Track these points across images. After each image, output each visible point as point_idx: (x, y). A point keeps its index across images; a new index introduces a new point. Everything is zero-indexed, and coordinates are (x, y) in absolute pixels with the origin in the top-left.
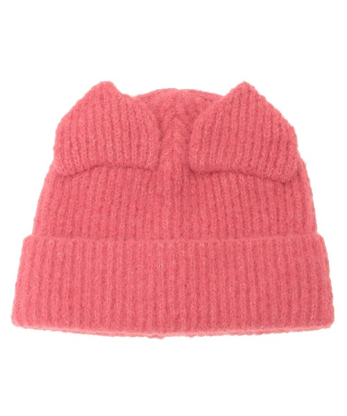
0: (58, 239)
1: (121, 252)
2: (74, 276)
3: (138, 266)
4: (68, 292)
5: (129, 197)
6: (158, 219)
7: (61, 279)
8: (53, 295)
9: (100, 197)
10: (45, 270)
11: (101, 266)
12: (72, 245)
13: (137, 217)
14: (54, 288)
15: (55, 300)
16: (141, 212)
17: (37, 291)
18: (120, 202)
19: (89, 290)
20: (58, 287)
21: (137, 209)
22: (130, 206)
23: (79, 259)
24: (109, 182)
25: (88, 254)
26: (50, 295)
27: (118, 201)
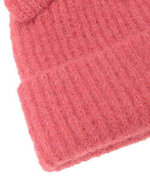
0: (49, 71)
1: (113, 56)
2: (80, 94)
3: (136, 60)
4: (83, 111)
5: (95, 14)
6: (131, 19)
7: (70, 103)
8: (70, 120)
9: (69, 25)
10: (51, 103)
11: (102, 75)
12: (64, 70)
13: (111, 27)
14: (68, 113)
15: (75, 123)
16: (111, 21)
17: (53, 125)
18: (89, 22)
19: (103, 99)
20: (70, 111)
21: (107, 21)
22: (99, 21)
23: (78, 78)
24: (70, 9)
25: (85, 70)
26: (67, 122)
27: (86, 22)
